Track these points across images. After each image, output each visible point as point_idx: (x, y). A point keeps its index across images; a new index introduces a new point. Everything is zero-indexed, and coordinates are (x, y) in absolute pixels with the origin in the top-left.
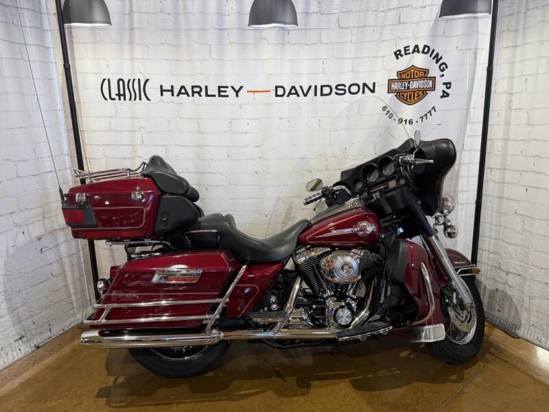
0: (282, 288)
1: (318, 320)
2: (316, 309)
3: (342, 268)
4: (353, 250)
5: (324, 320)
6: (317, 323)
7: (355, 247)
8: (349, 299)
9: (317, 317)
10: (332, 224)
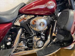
0: (14, 34)
1: (30, 45)
2: (29, 41)
3: (40, 25)
4: (44, 16)
5: (32, 45)
6: (29, 46)
7: (45, 15)
8: (42, 36)
9: (30, 44)
10: (33, 4)
